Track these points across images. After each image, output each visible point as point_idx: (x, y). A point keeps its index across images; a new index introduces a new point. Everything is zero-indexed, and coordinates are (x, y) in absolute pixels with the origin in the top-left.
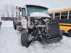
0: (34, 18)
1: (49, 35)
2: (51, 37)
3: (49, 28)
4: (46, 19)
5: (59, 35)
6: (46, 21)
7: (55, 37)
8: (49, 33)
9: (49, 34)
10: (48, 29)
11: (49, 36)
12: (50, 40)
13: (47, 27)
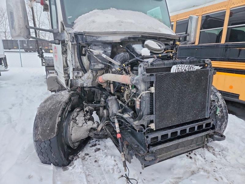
0: (89, 39)
1: (153, 126)
2: (159, 135)
3: (153, 89)
4: (148, 42)
5: (204, 124)
6: (145, 52)
7: (184, 134)
8: (151, 113)
9: (152, 122)
10: (144, 93)
11: (151, 131)
12: (153, 149)
13: (142, 87)
